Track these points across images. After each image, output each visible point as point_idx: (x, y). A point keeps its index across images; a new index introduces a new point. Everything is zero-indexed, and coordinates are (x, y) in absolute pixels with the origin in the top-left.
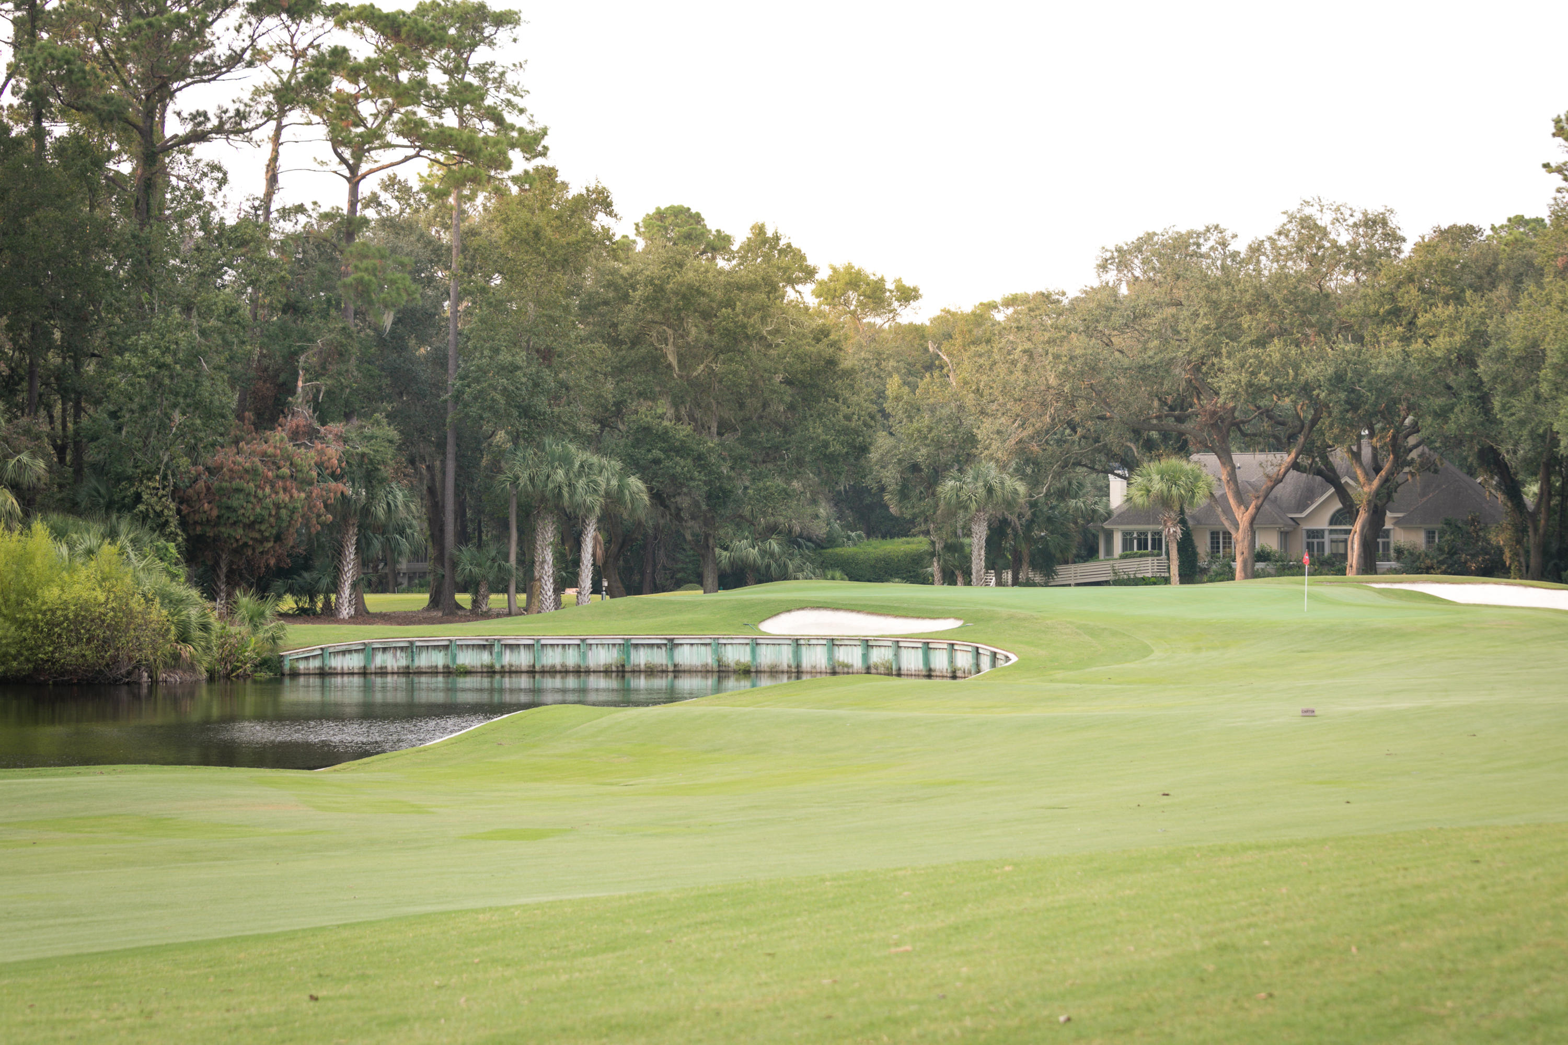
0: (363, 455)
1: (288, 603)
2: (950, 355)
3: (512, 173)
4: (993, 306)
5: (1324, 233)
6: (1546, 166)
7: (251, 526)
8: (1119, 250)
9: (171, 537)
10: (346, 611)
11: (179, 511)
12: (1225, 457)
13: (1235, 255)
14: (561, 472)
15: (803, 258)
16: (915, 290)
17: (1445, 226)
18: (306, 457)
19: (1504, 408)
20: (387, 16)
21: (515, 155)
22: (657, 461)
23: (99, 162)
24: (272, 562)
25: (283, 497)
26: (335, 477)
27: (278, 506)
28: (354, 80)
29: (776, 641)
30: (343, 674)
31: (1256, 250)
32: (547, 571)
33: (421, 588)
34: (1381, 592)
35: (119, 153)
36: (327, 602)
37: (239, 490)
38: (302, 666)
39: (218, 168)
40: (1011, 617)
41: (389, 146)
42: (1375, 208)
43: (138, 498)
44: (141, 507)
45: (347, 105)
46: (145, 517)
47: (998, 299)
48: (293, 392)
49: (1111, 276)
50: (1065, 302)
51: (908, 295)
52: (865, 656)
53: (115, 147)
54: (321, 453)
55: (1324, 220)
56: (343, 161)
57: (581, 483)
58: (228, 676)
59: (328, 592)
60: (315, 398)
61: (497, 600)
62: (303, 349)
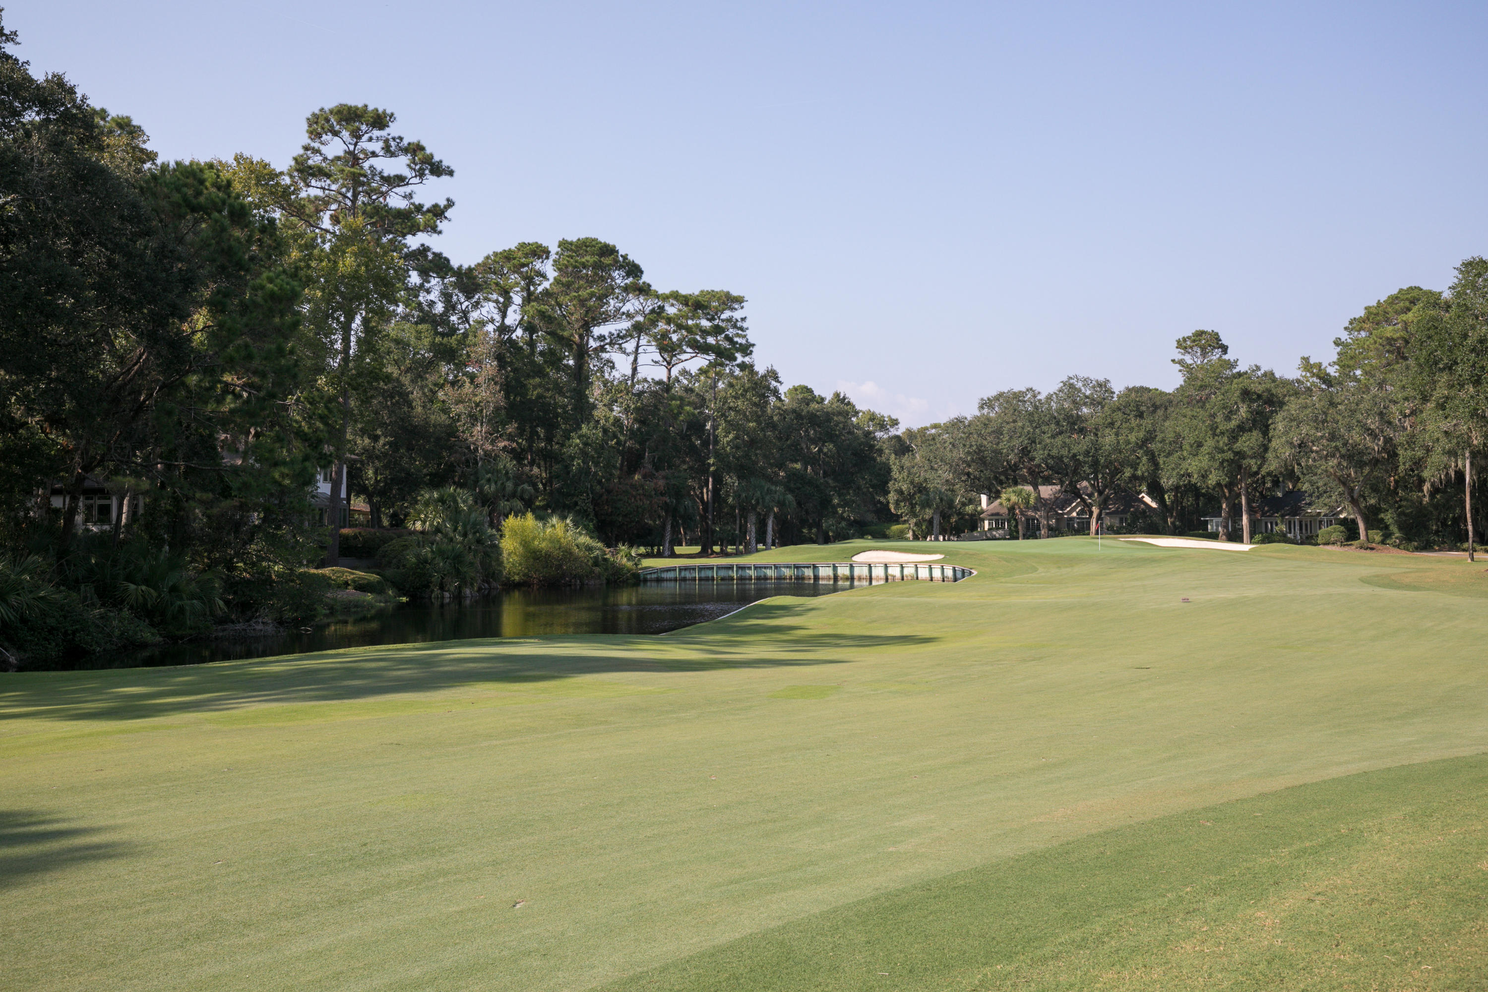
0: (674, 485)
1: (642, 550)
2: (916, 446)
3: (738, 362)
4: (926, 429)
5: (1080, 390)
6: (1173, 361)
7: (626, 516)
8: (989, 399)
9: (591, 520)
10: (667, 553)
11: (594, 509)
12: (1036, 487)
13: (1040, 400)
14: (759, 493)
15: (854, 406)
16: (897, 420)
17: (1131, 386)
18: (649, 485)
19: (1164, 463)
20: (684, 296)
21: (738, 355)
22: (799, 489)
23: (561, 359)
24: (635, 532)
25: (640, 503)
26: (662, 494)
27: (638, 507)
28: (669, 323)
29: (861, 564)
30: (667, 580)
31: (1049, 398)
32: (751, 536)
33: (696, 544)
34: (1127, 542)
35: (568, 356)
36: (659, 550)
37: (621, 500)
38: (649, 577)
39: (612, 362)
40: (966, 554)
41: (685, 352)
42: (1101, 379)
43: (576, 504)
44: (578, 508)
45: (665, 335)
46: (579, 511)
47: (928, 425)
48: (643, 458)
49: (986, 411)
50: (967, 422)
51: (895, 423)
52: (902, 571)
53: (567, 354)
54: (656, 484)
55: (1079, 385)
56: (665, 359)
57: (768, 498)
58: (615, 581)
59: (659, 545)
60: (653, 460)
61: (730, 549)
62: (648, 439)
